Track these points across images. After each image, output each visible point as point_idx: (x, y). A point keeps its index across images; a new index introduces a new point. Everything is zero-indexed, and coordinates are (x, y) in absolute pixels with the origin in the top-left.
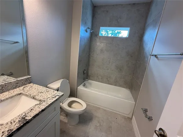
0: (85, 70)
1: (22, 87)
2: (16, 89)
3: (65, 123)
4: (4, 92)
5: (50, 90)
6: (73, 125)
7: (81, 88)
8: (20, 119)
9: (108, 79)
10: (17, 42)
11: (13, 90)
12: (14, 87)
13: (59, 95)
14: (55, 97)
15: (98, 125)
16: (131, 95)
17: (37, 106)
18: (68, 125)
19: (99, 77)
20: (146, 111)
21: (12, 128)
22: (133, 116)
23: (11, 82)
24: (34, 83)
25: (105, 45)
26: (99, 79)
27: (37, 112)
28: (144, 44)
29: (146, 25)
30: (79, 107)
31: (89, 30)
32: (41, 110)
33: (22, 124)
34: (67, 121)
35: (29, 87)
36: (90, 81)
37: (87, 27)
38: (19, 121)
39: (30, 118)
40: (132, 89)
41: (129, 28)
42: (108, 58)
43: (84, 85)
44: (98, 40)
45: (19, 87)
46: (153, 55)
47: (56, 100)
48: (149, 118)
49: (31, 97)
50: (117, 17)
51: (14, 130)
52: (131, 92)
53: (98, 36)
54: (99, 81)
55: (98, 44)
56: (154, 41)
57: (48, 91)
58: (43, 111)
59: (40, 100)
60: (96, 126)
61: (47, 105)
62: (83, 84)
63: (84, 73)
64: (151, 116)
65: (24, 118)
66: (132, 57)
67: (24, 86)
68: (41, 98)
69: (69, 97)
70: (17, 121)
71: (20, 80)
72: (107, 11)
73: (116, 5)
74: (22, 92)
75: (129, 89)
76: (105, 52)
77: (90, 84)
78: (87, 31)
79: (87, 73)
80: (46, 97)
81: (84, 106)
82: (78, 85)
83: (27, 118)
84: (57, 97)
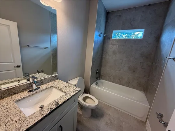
0: (97, 70)
1: (53, 82)
2: (49, 83)
3: (80, 115)
4: (43, 84)
5: (71, 85)
6: (87, 118)
7: (93, 86)
8: (55, 103)
9: (120, 80)
10: (47, 48)
11: (48, 83)
12: (49, 81)
13: (77, 90)
14: (75, 91)
15: (109, 122)
16: (145, 98)
17: (64, 96)
18: (83, 117)
19: (111, 77)
20: (161, 116)
21: (52, 107)
22: (148, 120)
23: (47, 78)
24: (60, 80)
25: (117, 48)
26: (111, 79)
27: (65, 100)
28: (161, 46)
29: (164, 25)
30: (92, 102)
31: (102, 35)
32: (67, 99)
33: (57, 106)
34: (81, 114)
35: (57, 82)
36: (102, 80)
37: (100, 32)
38: (55, 104)
39: (61, 103)
40: (147, 92)
41: (144, 30)
42: (121, 60)
43: (97, 84)
44: (110, 42)
45: (51, 82)
46: (170, 58)
47: (76, 94)
48: (164, 124)
49: (59, 90)
50: (130, 20)
51: (53, 109)
52: (146, 95)
53: (110, 39)
54: (111, 81)
55: (110, 46)
56: (173, 43)
57: (70, 86)
58: (68, 100)
59: (65, 93)
60: (107, 122)
61: (70, 96)
62: (96, 82)
63: (97, 73)
64: (167, 122)
65: (57, 103)
66: (147, 58)
67: (54, 81)
68: (66, 91)
69: (84, 93)
70: (54, 104)
71: (52, 77)
72: (120, 16)
73: (130, 9)
74: (53, 85)
75: (144, 92)
76: (117, 53)
77: (102, 83)
78: (100, 36)
79: (100, 73)
80: (69, 91)
81: (96, 102)
82: (91, 84)
83: (59, 103)
84: (77, 92)
